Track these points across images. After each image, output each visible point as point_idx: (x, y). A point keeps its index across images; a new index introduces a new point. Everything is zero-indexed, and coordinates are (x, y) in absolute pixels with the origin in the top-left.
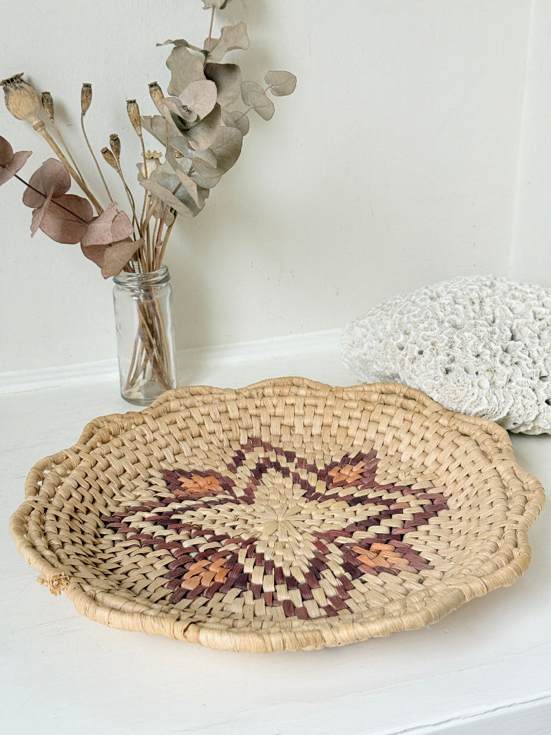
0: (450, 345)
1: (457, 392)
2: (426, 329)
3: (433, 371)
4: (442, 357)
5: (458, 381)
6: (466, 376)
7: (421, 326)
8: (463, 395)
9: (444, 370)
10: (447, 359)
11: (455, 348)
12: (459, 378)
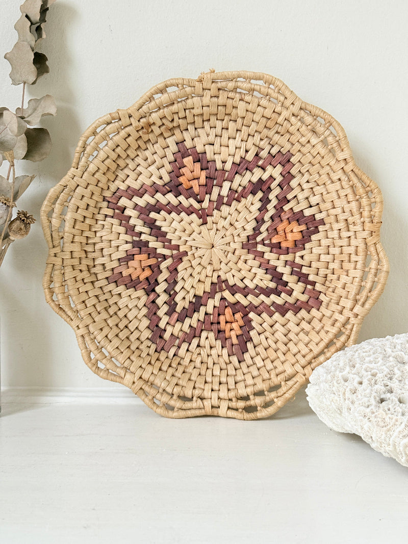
0: (389, 376)
1: (386, 420)
2: (370, 362)
3: (367, 399)
4: (380, 387)
5: (389, 410)
6: (397, 405)
7: (367, 359)
8: (391, 424)
9: (378, 399)
10: (383, 389)
11: (394, 379)
12: (390, 406)
